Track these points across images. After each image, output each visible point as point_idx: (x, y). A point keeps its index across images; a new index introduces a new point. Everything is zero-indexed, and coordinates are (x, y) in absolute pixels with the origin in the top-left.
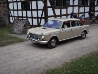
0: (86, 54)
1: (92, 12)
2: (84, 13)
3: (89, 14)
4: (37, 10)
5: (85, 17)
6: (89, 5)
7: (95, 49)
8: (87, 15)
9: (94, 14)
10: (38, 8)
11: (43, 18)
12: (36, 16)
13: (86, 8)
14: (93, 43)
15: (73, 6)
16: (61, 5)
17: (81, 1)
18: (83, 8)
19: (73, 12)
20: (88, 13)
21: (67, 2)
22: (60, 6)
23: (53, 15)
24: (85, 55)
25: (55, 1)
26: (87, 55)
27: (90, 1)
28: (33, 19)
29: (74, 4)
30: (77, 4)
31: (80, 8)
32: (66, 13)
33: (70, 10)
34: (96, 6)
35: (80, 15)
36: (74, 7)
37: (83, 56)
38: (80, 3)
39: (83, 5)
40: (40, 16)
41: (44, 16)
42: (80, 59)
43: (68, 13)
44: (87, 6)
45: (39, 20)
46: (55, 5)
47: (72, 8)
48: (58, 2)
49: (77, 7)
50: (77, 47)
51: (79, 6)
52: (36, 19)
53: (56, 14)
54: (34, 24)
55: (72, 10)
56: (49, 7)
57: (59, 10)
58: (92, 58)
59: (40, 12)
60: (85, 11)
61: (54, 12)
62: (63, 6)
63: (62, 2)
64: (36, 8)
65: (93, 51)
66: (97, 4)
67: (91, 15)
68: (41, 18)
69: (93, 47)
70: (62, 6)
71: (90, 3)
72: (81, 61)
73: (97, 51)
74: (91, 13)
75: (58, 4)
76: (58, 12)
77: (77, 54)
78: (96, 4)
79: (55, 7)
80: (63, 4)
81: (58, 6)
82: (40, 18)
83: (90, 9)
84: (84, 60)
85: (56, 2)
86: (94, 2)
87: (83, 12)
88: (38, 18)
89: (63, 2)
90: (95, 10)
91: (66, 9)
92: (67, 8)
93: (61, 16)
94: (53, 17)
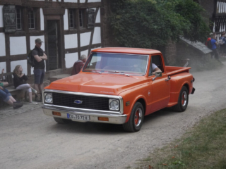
6: (42, 28)
13: (32, 38)
17: (11, 15)
18: (23, 39)
27: (45, 15)
31: (12, 39)
34: (68, 32)
35: (14, 64)
38: (9, 21)
39: (23, 29)
49: (1, 36)
66: (70, 25)
71: (47, 22)
78: (66, 27)
83: (48, 43)
86: (58, 18)
90: (67, 47)
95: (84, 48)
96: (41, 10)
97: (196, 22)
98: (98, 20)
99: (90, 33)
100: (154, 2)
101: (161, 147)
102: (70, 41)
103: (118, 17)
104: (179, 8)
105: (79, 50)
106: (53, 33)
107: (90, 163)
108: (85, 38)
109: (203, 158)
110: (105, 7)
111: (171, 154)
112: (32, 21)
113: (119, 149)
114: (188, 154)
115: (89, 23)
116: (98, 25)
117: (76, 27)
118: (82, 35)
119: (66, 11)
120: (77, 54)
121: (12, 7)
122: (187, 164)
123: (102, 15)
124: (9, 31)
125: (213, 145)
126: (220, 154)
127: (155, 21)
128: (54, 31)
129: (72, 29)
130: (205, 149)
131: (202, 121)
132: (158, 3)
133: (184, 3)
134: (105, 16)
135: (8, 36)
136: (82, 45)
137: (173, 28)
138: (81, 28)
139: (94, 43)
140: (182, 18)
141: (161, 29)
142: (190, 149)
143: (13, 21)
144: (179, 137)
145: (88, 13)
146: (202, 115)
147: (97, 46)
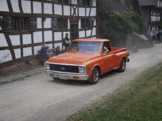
0: (73, 113)
6: (69, 28)
7: (86, 103)
14: (82, 93)
15: (43, 30)
17: (55, 22)
18: (60, 33)
21: (31, 22)
22: (19, 30)
24: (71, 117)
25: (9, 20)
26: (73, 115)
27: (70, 22)
29: (45, 27)
30: (50, 26)
31: (55, 33)
32: (30, 43)
33: (38, 37)
34: (81, 30)
35: (56, 45)
37: (67, 119)
38: (54, 25)
39: (60, 29)
43: (35, 42)
46: (10, 27)
48: (15, 23)
49: (50, 32)
51: (53, 30)
53: (11, 44)
57: (19, 36)
58: (83, 119)
61: (8, 40)
62: (25, 29)
63: (22, 23)
65: (83, 106)
69: (82, 101)
70: (23, 29)
71: (71, 26)
73: (89, 105)
75: (15, 26)
76: (15, 40)
77: (57, 115)
78: (80, 28)
79: (11, 31)
80: (25, 26)
81: (15, 29)
83: (71, 35)
85: (12, 23)
86: (76, 23)
87: (61, 39)
89: (25, 23)
90: (80, 37)
91: (30, 35)
92: (31, 33)
93: (22, 46)
94: (6, 50)
95: (88, 37)
96: (68, 20)
97: (141, 25)
98: (95, 24)
99: (91, 31)
100: (121, 16)
101: (124, 84)
102: (82, 34)
103: (104, 23)
104: (133, 19)
106: (74, 30)
108: (89, 33)
109: (144, 90)
110: (98, 18)
111: (129, 87)
112: (64, 25)
114: (137, 88)
115: (91, 26)
116: (95, 27)
117: (84, 27)
118: (87, 31)
119: (80, 20)
121: (56, 19)
122: (136, 92)
123: (97, 22)
125: (149, 83)
126: (152, 87)
127: (122, 25)
129: (82, 28)
130: (145, 85)
131: (144, 72)
132: (123, 16)
133: (135, 17)
134: (98, 22)
135: (53, 32)
137: (130, 28)
138: (87, 28)
139: (92, 35)
140: (135, 23)
141: (125, 29)
142: (138, 85)
143: (56, 25)
144: (133, 80)
145: (90, 21)
146: (143, 69)
147: (94, 36)
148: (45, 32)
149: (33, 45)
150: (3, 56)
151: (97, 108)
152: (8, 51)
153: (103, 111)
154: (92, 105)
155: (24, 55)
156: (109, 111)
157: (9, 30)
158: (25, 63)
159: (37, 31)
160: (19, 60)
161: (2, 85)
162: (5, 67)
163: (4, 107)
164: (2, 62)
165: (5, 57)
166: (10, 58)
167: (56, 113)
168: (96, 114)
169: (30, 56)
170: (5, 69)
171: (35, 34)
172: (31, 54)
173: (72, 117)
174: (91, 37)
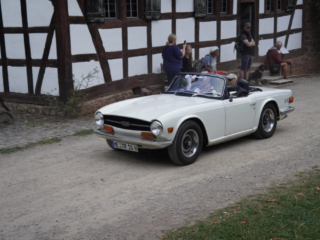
0: (226, 205)
1: (246, 41)
2: (219, 42)
3: (236, 47)
4: (25, 30)
5: (222, 60)
6: (235, 12)
7: (258, 185)
8: (229, 53)
9: (255, 49)
10: (31, 24)
11: (53, 64)
12: (22, 56)
13: (223, 23)
14: (251, 162)
15: (174, 16)
16: (125, 11)
18: (214, 23)
19: (171, 40)
20: (233, 44)
22: (120, 17)
23: (92, 50)
24: (220, 213)
26: (226, 209)
28: (10, 68)
29: (178, 10)
30: (189, 8)
31: (202, 24)
32: (144, 45)
33: (161, 32)
34: (264, 16)
35: (204, 52)
36: (179, 22)
37: (211, 217)
38: (200, 5)
39: (214, 14)
40: (37, 54)
41: (53, 55)
42: (201, 226)
43: (155, 44)
44: (230, 18)
45: (36, 70)
46: (101, 10)
47: (169, 22)
49: (191, 21)
50: (191, 179)
51: (198, 15)
52: (23, 70)
53: (103, 49)
54: (13, 88)
55: (170, 32)
56: (77, 20)
57: (119, 31)
58: (247, 221)
59: (38, 41)
60: (223, 37)
61: (97, 40)
62: (135, 14)
64: (19, 24)
65: (250, 192)
66: (267, 8)
67: (245, 52)
68: (44, 63)
69: (251, 180)
70: (128, 15)
71: (241, 6)
72: (204, 234)
73: (265, 191)
74: (245, 46)
75: (112, 7)
76: (111, 39)
77: (190, 206)
78: (262, 10)
79: (102, 19)
80: (134, 7)
81: (113, 15)
82: (37, 63)
83: (241, 29)
84: (214, 230)
87: (214, 38)
88: (28, 62)
90: (261, 32)
91: (143, 29)
92: (147, 23)
93: (126, 54)
94: (92, 61)
95: (282, 34)
98: (300, 1)
99: (289, 17)
102: (265, 26)
105: (275, 35)
107: (272, 160)
108: (283, 23)
112: (225, 4)
113: (308, 147)
115: (290, 5)
116: (299, 7)
117: (273, 9)
118: (279, 19)
120: (272, 40)
124: (200, 15)
128: (248, 15)
129: (269, 12)
135: (198, 20)
136: (279, 30)
138: (279, 11)
139: (292, 28)
143: (204, 4)
147: (297, 31)
148: (178, 21)
149: (149, 51)
150: (86, 75)
151: (283, 198)
152: (95, 65)
153: (294, 205)
154: (273, 190)
155: (131, 74)
156: (308, 207)
157: (100, 16)
158: (131, 91)
159: (160, 19)
160: (120, 85)
161: (81, 138)
162: (89, 99)
163: (81, 183)
164: (82, 88)
165: (89, 76)
166: (98, 80)
167: (189, 203)
168: (278, 212)
169: (142, 77)
170: (89, 103)
171: (155, 25)
172: (146, 72)
173: (222, 214)
174: (289, 32)
